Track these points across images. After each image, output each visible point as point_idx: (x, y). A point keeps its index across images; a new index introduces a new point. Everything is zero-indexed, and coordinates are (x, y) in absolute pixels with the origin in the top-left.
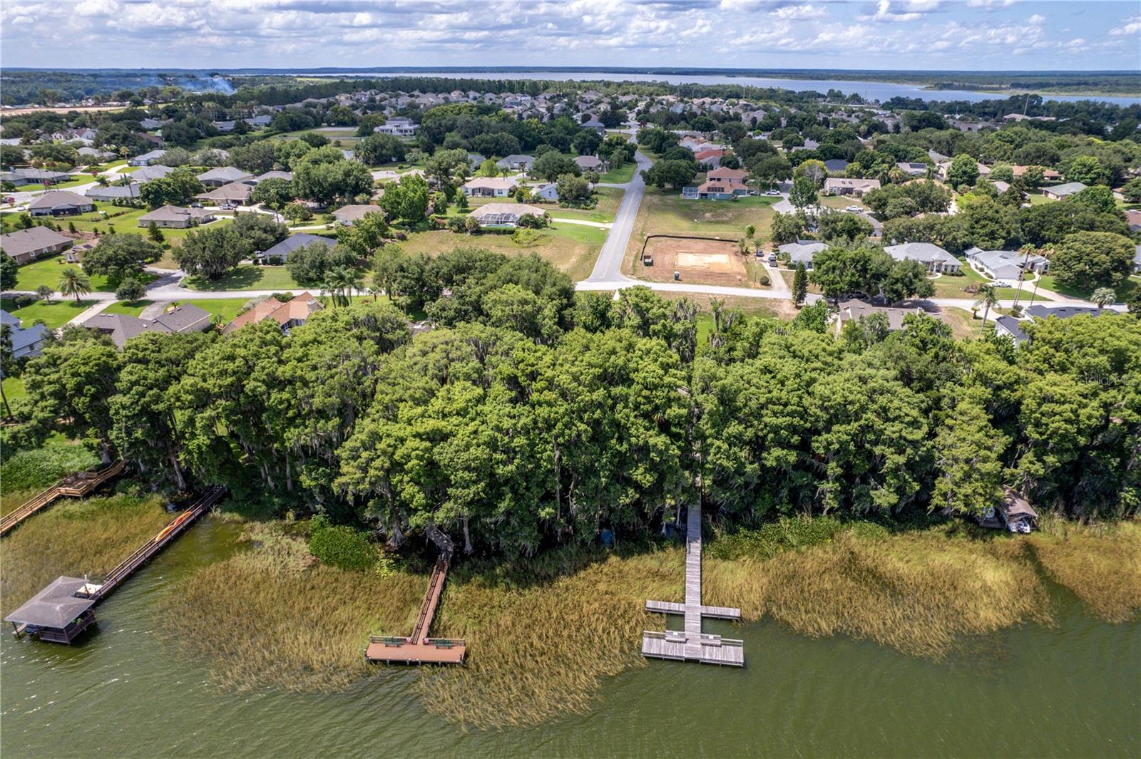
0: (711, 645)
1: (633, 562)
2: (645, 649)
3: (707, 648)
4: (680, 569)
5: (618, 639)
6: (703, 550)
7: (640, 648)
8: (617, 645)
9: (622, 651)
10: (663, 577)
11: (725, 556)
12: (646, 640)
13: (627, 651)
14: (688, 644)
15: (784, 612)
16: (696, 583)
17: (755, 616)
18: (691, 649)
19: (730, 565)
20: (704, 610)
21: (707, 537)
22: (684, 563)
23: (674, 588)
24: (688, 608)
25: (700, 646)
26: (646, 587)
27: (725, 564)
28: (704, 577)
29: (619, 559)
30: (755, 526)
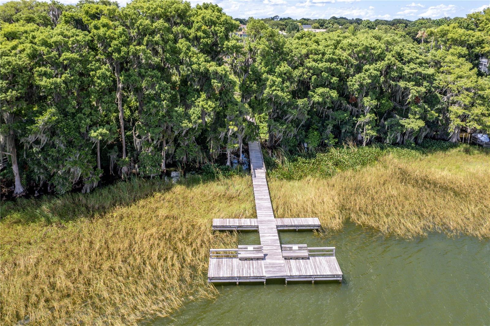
0: (297, 258)
1: (198, 190)
2: (211, 273)
3: (292, 262)
4: (247, 191)
5: (177, 265)
6: (268, 174)
7: (205, 273)
8: (176, 272)
9: (182, 280)
10: (231, 198)
11: (290, 178)
12: (213, 261)
13: (188, 279)
14: (268, 261)
15: (364, 217)
16: (266, 199)
17: (336, 223)
18: (273, 266)
19: (296, 184)
20: (279, 222)
21: (270, 165)
22: (251, 185)
23: (243, 206)
24: (261, 222)
25: (283, 261)
26: (212, 209)
27: (291, 183)
28: (272, 194)
29: (183, 187)
30: (310, 155)
